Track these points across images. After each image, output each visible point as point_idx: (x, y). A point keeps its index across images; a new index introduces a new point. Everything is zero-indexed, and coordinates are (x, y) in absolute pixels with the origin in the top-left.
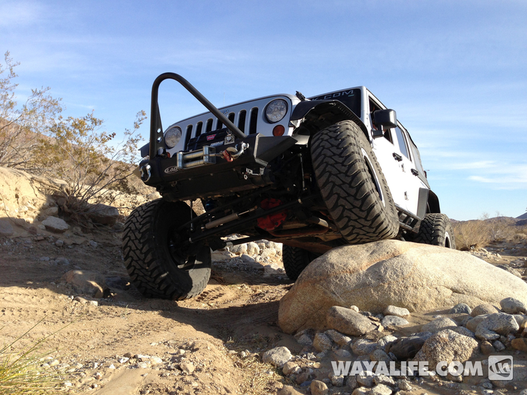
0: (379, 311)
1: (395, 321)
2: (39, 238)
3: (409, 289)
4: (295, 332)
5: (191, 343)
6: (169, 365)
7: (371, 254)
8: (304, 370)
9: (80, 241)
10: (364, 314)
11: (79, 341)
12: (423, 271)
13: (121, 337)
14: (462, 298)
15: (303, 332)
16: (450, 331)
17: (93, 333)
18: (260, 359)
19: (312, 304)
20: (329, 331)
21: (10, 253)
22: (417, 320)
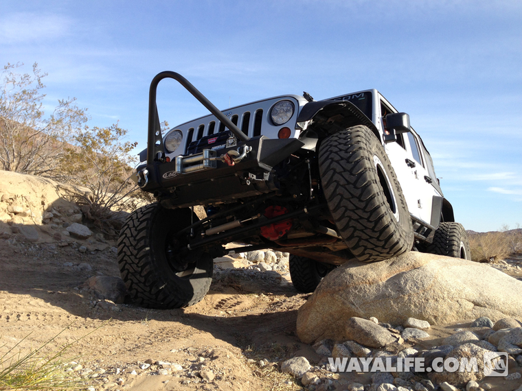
0: (399, 324)
1: (416, 333)
2: (63, 244)
3: (430, 301)
4: (313, 342)
5: (210, 351)
6: (189, 373)
7: (391, 265)
8: (323, 381)
9: (102, 247)
10: (383, 326)
11: (101, 346)
12: (444, 283)
13: (142, 343)
14: (483, 311)
15: (321, 342)
16: (472, 345)
17: (114, 339)
18: (279, 368)
19: (331, 314)
20: (348, 342)
21: (35, 258)
22: (438, 333)
